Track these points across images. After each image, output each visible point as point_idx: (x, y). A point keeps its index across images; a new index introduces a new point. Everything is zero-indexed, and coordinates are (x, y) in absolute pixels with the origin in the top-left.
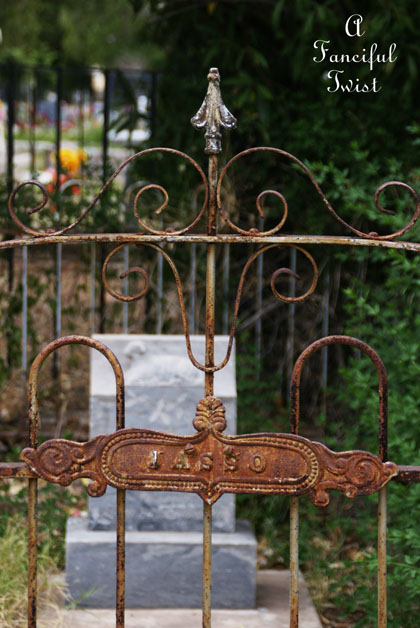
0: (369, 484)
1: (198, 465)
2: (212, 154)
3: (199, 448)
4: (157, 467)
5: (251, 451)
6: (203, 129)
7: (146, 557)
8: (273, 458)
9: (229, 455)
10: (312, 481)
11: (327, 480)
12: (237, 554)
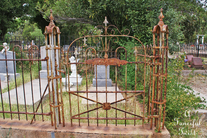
0: (125, 64)
1: (105, 62)
2: (106, 26)
3: (105, 60)
4: (100, 62)
5: (111, 60)
6: (105, 23)
7: (101, 82)
8: (114, 61)
9: (108, 61)
10: (118, 64)
11: (120, 63)
12: (110, 81)
